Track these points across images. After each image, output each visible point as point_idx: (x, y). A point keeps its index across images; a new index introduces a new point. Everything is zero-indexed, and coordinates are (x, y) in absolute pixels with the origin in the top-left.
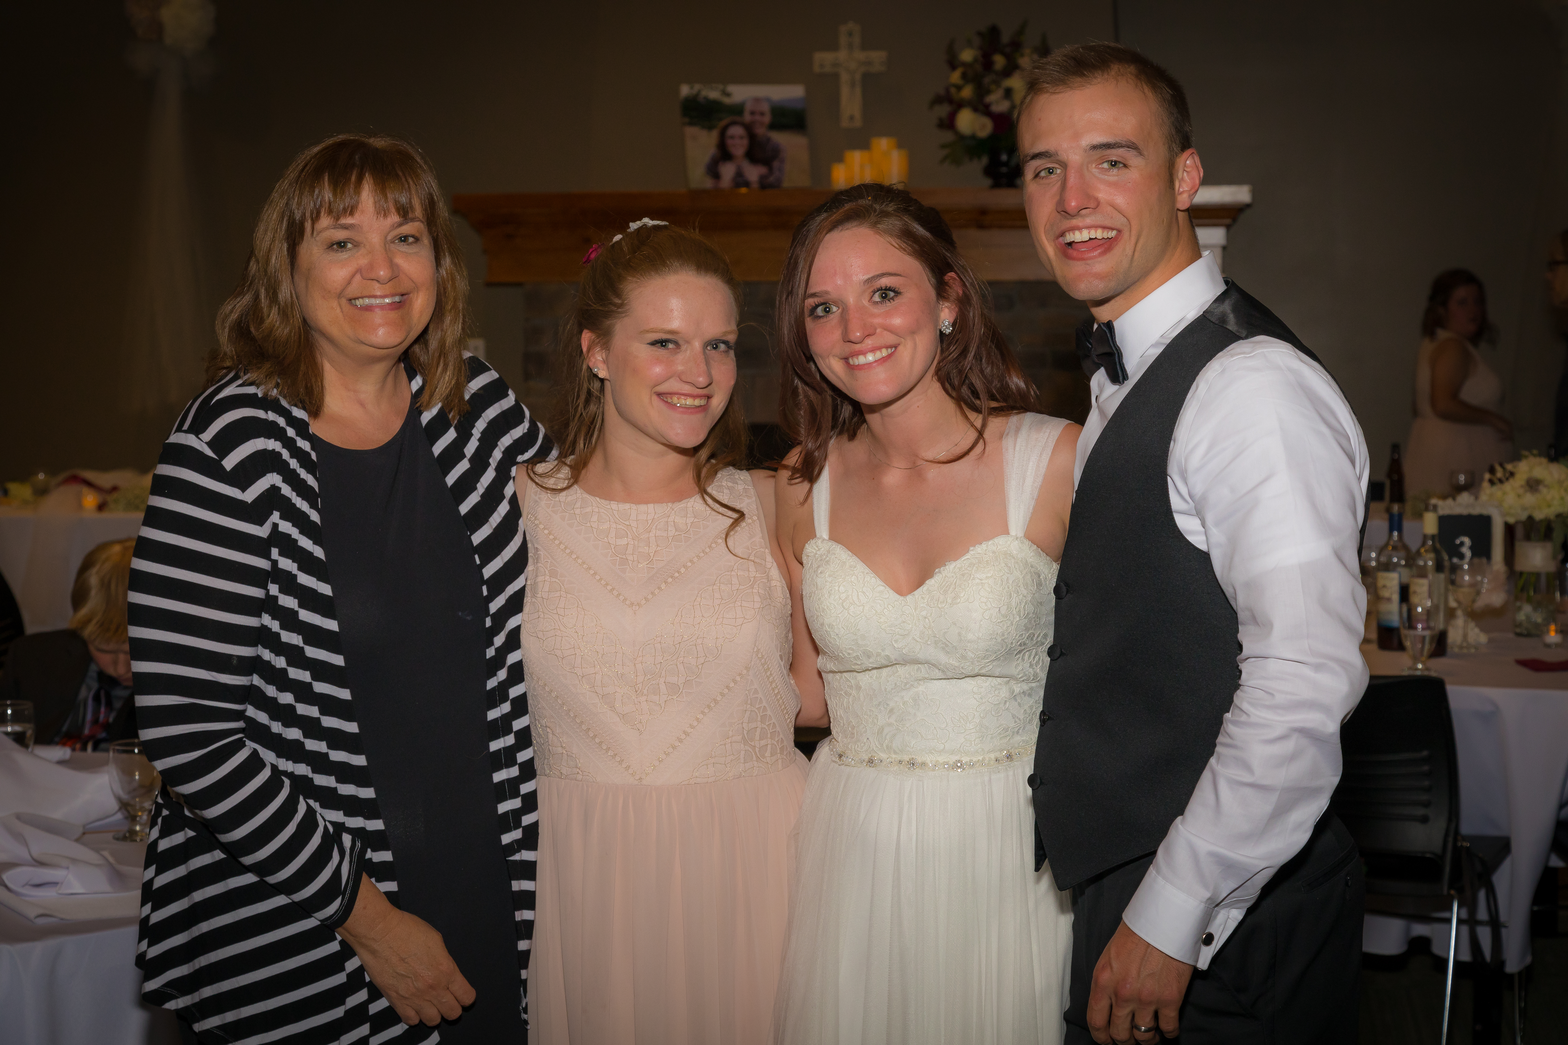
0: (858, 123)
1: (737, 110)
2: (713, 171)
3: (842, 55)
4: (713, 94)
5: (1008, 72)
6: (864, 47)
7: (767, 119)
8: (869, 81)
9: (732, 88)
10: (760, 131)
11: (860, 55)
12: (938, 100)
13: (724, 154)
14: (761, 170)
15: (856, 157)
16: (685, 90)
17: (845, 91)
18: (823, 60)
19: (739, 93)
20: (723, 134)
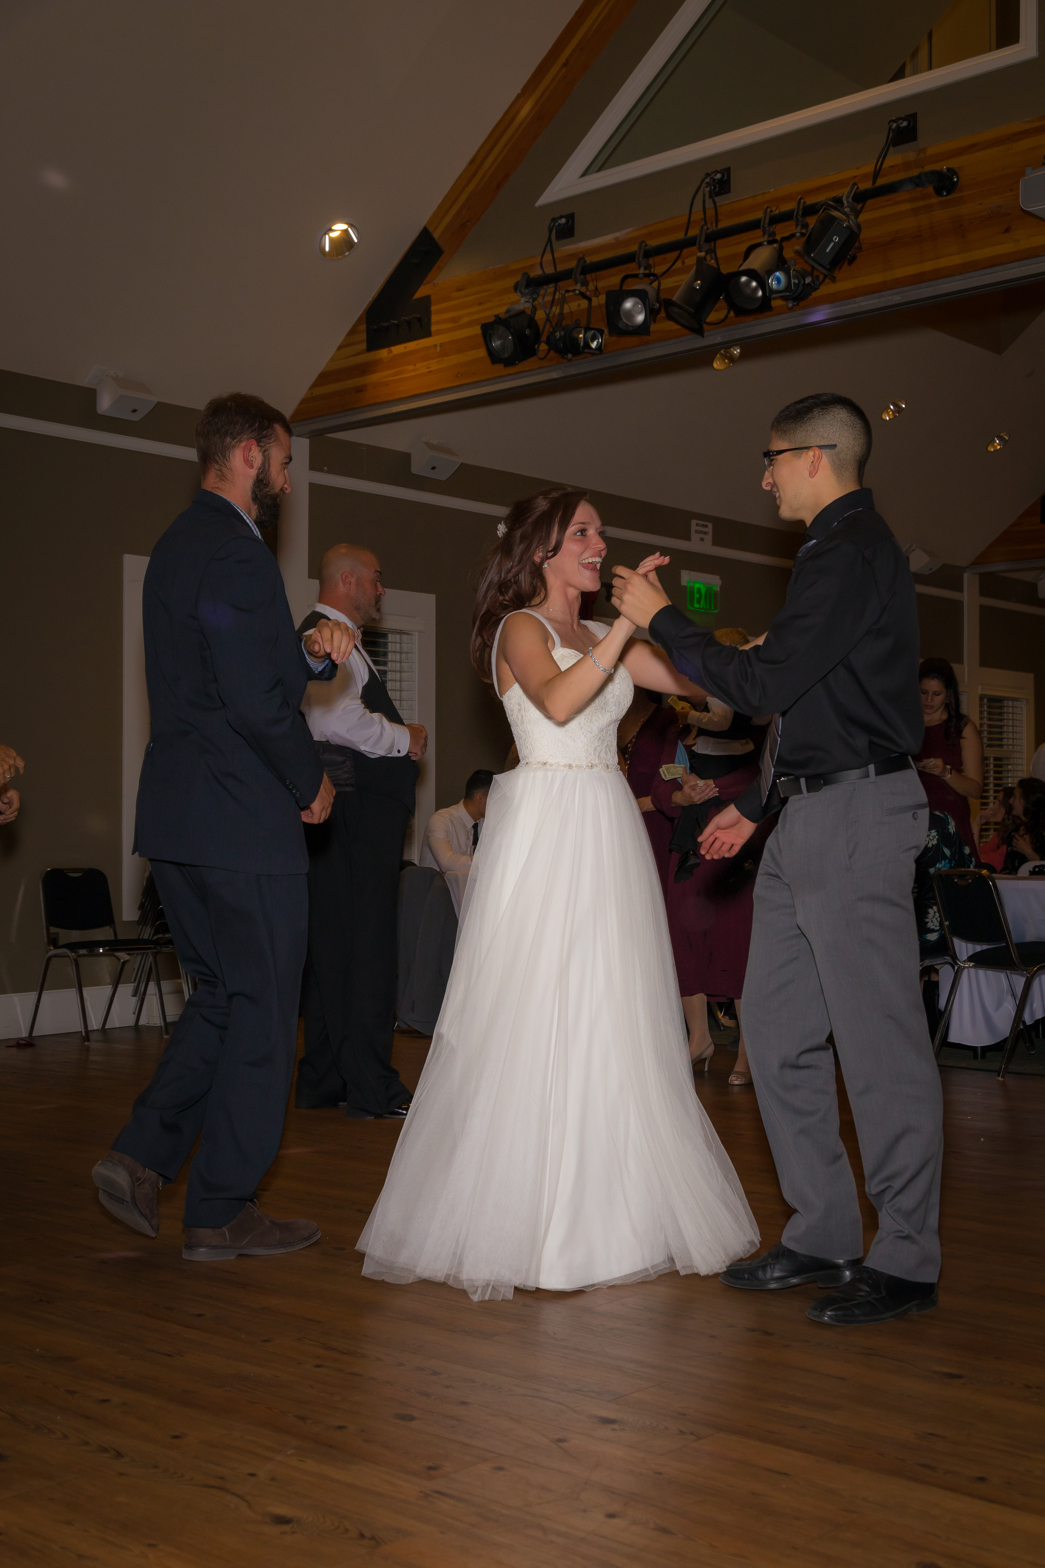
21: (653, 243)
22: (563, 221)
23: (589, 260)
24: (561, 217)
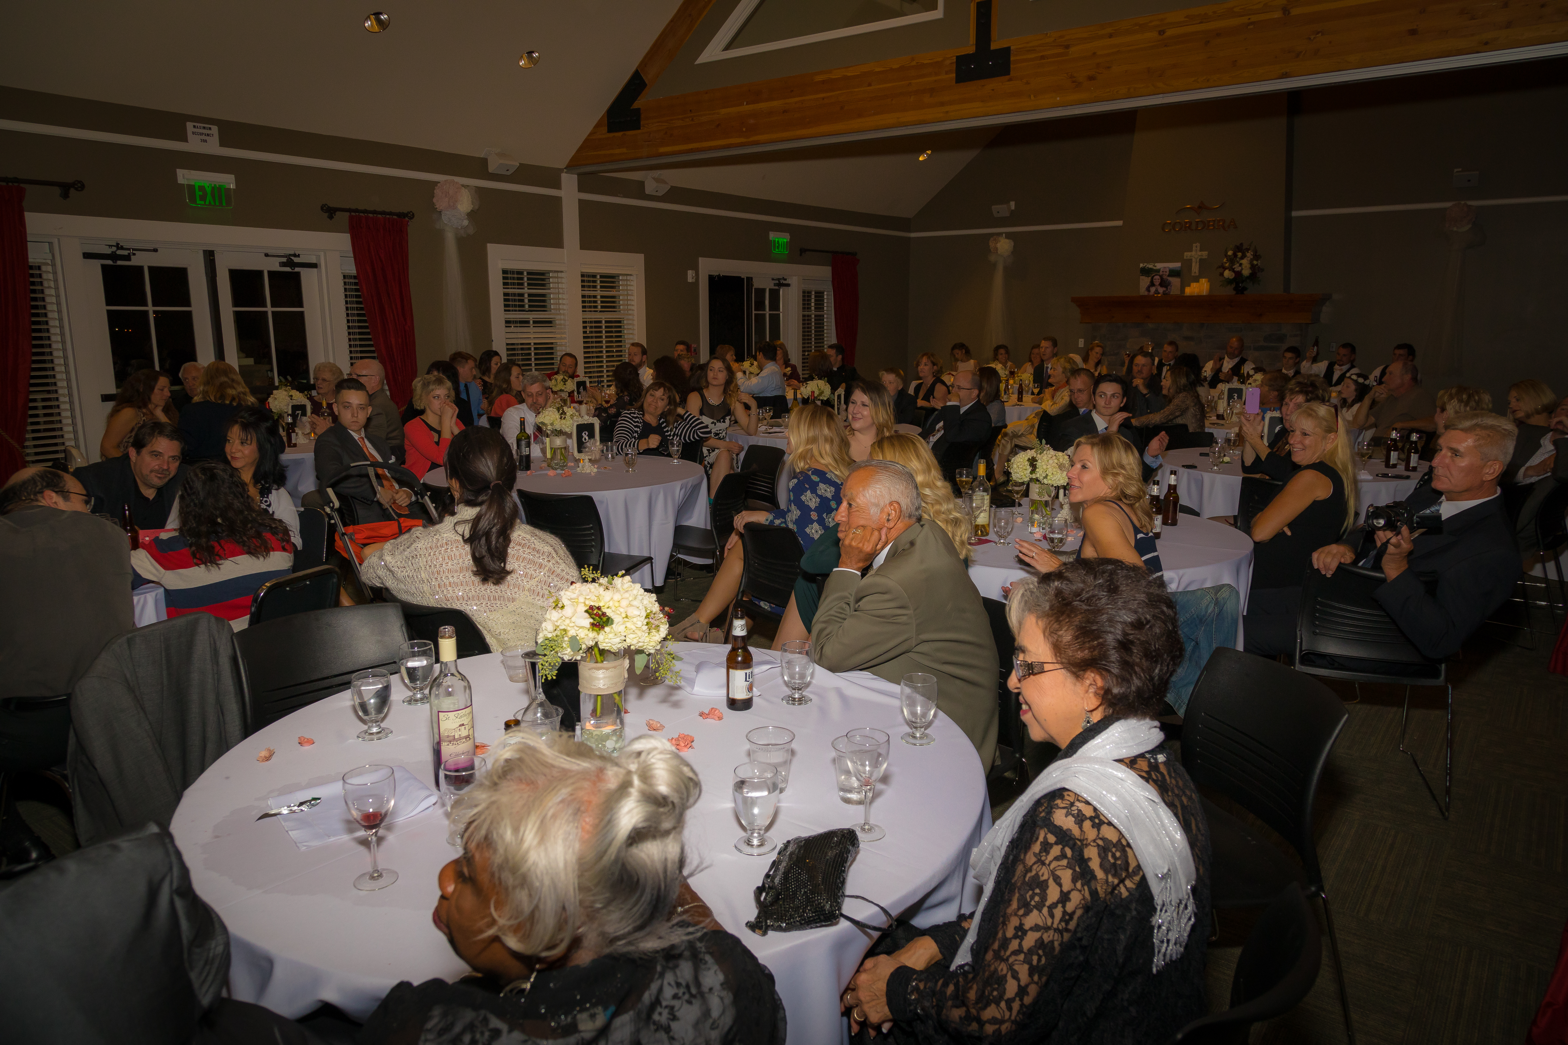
0: (1197, 274)
1: (1158, 271)
2: (1148, 290)
3: (1193, 253)
4: (1151, 266)
5: (1242, 258)
6: (1201, 250)
7: (1167, 273)
8: (1202, 261)
10: (1165, 277)
11: (1200, 253)
12: (1219, 267)
13: (1152, 284)
14: (1164, 289)
15: (1194, 285)
16: (1141, 265)
17: (1193, 264)
18: (1187, 255)
19: (1159, 266)
20: (1152, 278)
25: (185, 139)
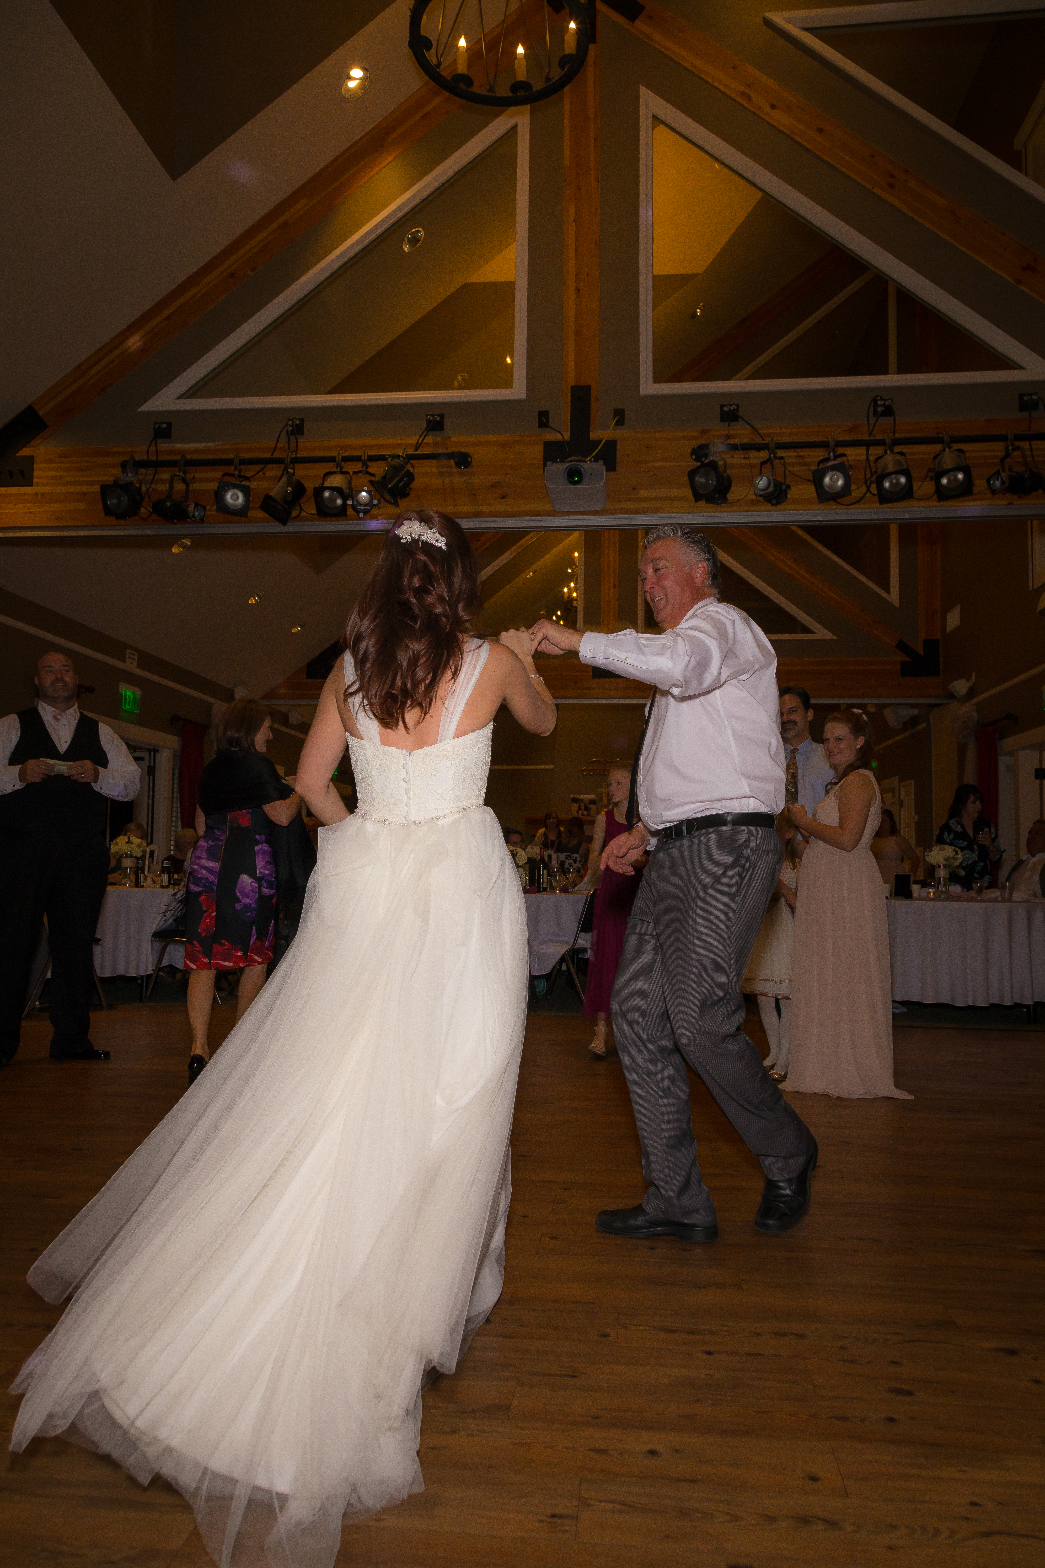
1: (582, 800)
2: (578, 812)
7: (588, 802)
9: (581, 796)
10: (587, 804)
13: (580, 809)
14: (587, 812)
16: (572, 796)
19: (583, 797)
20: (579, 805)
21: (247, 456)
22: (164, 426)
23: (189, 457)
24: (163, 423)
25: (124, 661)
